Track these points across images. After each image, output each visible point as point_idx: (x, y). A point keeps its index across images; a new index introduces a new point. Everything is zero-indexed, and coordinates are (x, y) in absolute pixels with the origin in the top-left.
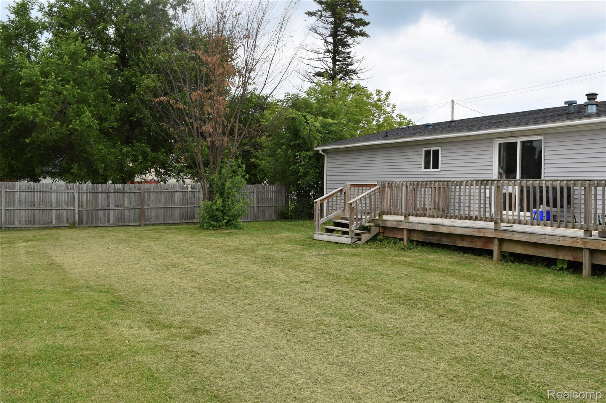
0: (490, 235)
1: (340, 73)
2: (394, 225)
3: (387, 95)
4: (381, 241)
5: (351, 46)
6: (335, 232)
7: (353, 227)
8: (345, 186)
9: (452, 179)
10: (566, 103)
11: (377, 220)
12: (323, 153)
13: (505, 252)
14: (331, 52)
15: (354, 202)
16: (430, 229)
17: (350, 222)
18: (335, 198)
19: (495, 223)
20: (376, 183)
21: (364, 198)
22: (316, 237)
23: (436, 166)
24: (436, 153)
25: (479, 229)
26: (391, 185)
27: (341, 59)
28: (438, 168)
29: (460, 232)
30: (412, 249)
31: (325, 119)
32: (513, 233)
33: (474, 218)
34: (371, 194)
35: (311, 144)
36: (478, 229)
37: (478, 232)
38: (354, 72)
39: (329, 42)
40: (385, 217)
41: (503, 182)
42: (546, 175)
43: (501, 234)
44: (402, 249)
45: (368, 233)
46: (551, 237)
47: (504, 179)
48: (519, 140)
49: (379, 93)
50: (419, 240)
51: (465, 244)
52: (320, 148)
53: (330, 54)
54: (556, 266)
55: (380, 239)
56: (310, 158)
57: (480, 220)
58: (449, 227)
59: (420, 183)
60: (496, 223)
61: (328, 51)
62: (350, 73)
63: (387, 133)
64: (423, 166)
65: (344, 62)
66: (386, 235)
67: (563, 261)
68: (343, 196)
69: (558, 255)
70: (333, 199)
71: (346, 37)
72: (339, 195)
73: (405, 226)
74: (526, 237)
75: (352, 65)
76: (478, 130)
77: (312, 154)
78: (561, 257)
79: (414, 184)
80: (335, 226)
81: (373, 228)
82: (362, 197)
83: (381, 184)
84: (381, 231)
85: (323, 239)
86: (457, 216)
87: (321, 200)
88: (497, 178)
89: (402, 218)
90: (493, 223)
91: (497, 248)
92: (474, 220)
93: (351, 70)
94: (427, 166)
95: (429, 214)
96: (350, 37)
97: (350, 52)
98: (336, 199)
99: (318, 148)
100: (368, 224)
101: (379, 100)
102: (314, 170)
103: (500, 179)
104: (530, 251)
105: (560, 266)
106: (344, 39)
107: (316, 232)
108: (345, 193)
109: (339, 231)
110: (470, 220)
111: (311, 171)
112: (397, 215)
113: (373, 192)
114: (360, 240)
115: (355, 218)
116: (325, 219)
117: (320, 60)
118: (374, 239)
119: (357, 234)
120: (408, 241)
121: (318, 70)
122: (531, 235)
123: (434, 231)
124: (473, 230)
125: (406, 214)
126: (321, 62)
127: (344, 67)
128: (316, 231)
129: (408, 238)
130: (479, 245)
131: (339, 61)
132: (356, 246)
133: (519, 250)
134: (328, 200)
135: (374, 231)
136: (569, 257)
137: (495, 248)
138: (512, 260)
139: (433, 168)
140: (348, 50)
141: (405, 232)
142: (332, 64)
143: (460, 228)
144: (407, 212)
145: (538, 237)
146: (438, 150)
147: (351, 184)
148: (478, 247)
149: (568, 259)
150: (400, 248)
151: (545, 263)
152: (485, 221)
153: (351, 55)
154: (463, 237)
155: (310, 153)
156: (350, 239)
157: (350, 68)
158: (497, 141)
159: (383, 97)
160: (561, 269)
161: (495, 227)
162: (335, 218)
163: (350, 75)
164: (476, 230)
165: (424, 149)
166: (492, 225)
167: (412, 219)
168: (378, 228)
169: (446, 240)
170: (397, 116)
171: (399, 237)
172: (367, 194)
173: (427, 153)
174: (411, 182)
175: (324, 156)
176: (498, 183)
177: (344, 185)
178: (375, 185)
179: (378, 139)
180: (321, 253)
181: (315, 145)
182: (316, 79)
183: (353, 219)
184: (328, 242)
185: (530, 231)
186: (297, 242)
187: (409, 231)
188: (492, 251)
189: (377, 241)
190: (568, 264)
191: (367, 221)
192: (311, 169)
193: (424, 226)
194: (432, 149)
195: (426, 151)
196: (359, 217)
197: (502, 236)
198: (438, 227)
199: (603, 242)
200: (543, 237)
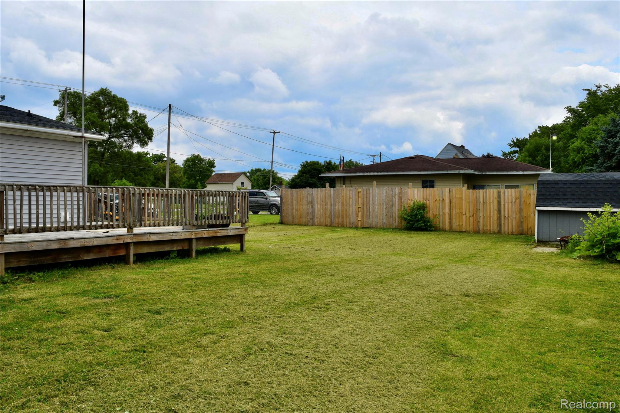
0: (129, 241)
13: (139, 254)
16: (55, 246)
25: (119, 236)
29: (96, 243)
32: (149, 235)
37: (117, 239)
46: (177, 234)
67: (175, 251)
74: (160, 237)
90: (126, 229)
104: (154, 249)
105: (172, 256)
120: (5, 271)
122: (164, 234)
124: (111, 238)
130: (108, 254)
137: (132, 252)
141: (3, 260)
145: (168, 235)
149: (179, 249)
164: (115, 238)
166: (124, 231)
188: (129, 255)
197: (141, 239)
198: (67, 241)
199: (205, 232)
200: (171, 234)
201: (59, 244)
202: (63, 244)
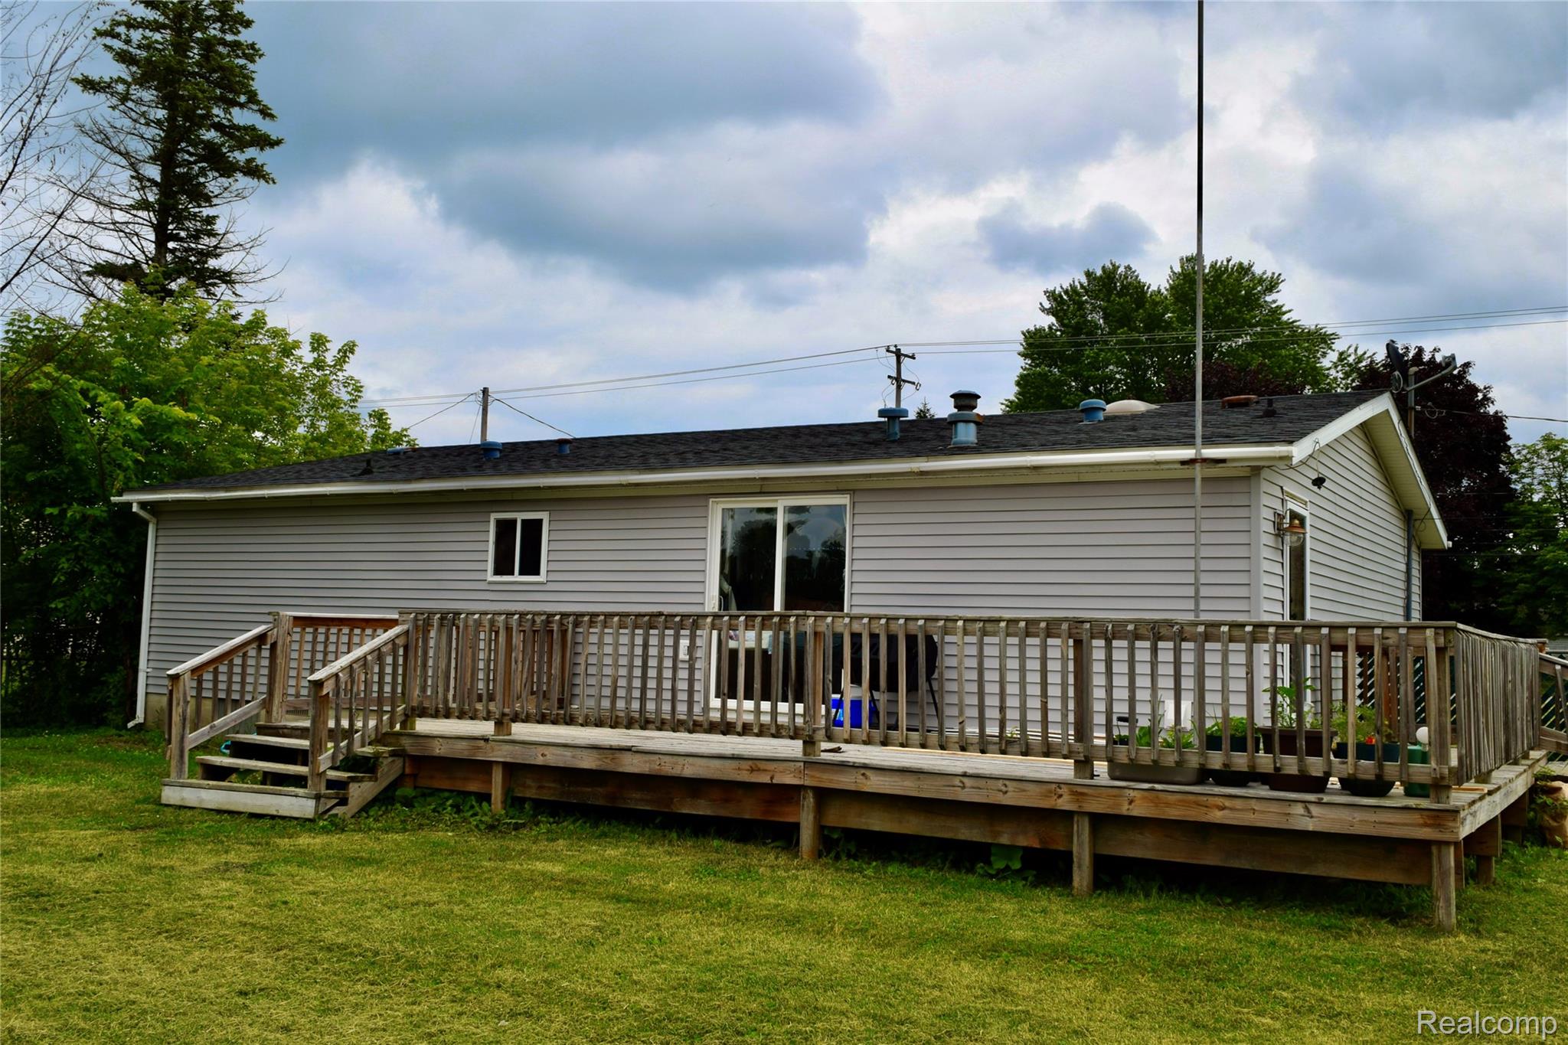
0: (789, 780)
1: (180, 274)
2: (460, 750)
3: (345, 352)
4: (408, 803)
5: (215, 201)
6: (234, 776)
7: (324, 760)
8: (277, 620)
9: (667, 609)
10: (882, 413)
11: (398, 734)
12: (142, 513)
13: (833, 829)
14: (154, 211)
15: (328, 678)
16: (588, 762)
17: (312, 745)
18: (238, 661)
19: (804, 742)
20: (396, 616)
21: (361, 663)
22: (170, 795)
23: (531, 566)
24: (533, 530)
25: (756, 762)
26: (450, 620)
27: (183, 234)
28: (537, 572)
29: (689, 770)
30: (524, 825)
31: (159, 407)
32: (863, 771)
33: (739, 729)
34: (384, 649)
35: (102, 484)
36: (750, 763)
37: (752, 770)
38: (226, 278)
39: (149, 180)
40: (423, 726)
41: (833, 621)
42: (856, 600)
43: (825, 776)
44: (491, 828)
45: (370, 779)
46: (981, 783)
47: (734, 611)
48: (781, 503)
49: (319, 345)
50: (546, 796)
51: (702, 808)
52: (134, 499)
53: (151, 214)
54: (989, 863)
55: (405, 797)
56: (97, 526)
57: (760, 734)
58: (657, 757)
59: (557, 617)
60: (810, 743)
61: (144, 205)
62: (210, 278)
63: (368, 462)
64: (490, 566)
65: (193, 246)
66: (424, 782)
67: (1009, 850)
68: (266, 653)
69: (998, 834)
70: (231, 665)
71: (203, 172)
72: (252, 653)
73: (500, 754)
74: (906, 783)
75: (217, 256)
76: (667, 467)
77: (105, 515)
78: (1005, 840)
79: (534, 621)
80: (233, 755)
81: (385, 762)
82: (355, 662)
83: (416, 619)
84: (408, 771)
85: (202, 801)
86: (681, 723)
87: (196, 670)
88: (716, 610)
89: (487, 728)
90: (799, 743)
91: (811, 817)
92: (739, 734)
93: (215, 271)
94: (503, 566)
95: (587, 717)
96: (216, 174)
97: (214, 217)
98: (244, 666)
99: (126, 498)
100: (368, 750)
101: (319, 364)
102: (109, 566)
103: (722, 612)
104: (912, 825)
105: (999, 864)
106: (197, 176)
107: (173, 778)
108: (274, 646)
109: (248, 772)
110: (724, 734)
111: (96, 568)
112: (472, 718)
113: (390, 646)
114: (343, 801)
115: (331, 731)
116: (202, 734)
117: (116, 227)
118: (384, 799)
119: (331, 784)
120: (504, 802)
121: (103, 257)
122: (921, 776)
123: (602, 768)
124: (734, 763)
125: (504, 715)
126: (122, 234)
127: (193, 259)
128: (173, 774)
129: (507, 792)
130: (749, 810)
131: (176, 238)
132: (332, 823)
133: (878, 822)
134: (216, 669)
135: (389, 770)
136: (1027, 840)
137: (806, 820)
138: (853, 850)
139: (521, 573)
140: (206, 212)
141: (497, 776)
142: (153, 245)
143: (691, 760)
144: (507, 710)
145: (941, 781)
146: (540, 521)
147: (296, 618)
148: (747, 816)
149: (1025, 844)
150: (482, 827)
151: (951, 857)
152: (774, 736)
153: (220, 227)
154: (696, 786)
155: (98, 510)
156: (312, 803)
157: (212, 263)
158: (717, 503)
159: (329, 358)
160: (1002, 875)
161: (805, 753)
162: (236, 729)
163: (210, 284)
164: (746, 765)
165: (494, 517)
166: (793, 748)
167: (520, 730)
168: (399, 762)
169: (637, 795)
170: (370, 415)
171: (473, 787)
172: (372, 652)
173: (505, 530)
174: (522, 615)
175: (146, 523)
176: (818, 623)
177: (270, 618)
178: (394, 623)
179: (342, 479)
180: (232, 857)
181: (118, 485)
182: (99, 286)
183: (324, 734)
184: (219, 812)
185: (919, 766)
186: (105, 819)
187: (512, 770)
188: (796, 826)
189: (398, 805)
190: (1023, 860)
191: (367, 741)
192: (98, 563)
193: (568, 753)
194: (520, 517)
195: (500, 523)
196: (345, 723)
197: (831, 781)
198: (618, 755)
199: (1132, 793)
200: (957, 781)
201: (599, 759)
202: (608, 761)
